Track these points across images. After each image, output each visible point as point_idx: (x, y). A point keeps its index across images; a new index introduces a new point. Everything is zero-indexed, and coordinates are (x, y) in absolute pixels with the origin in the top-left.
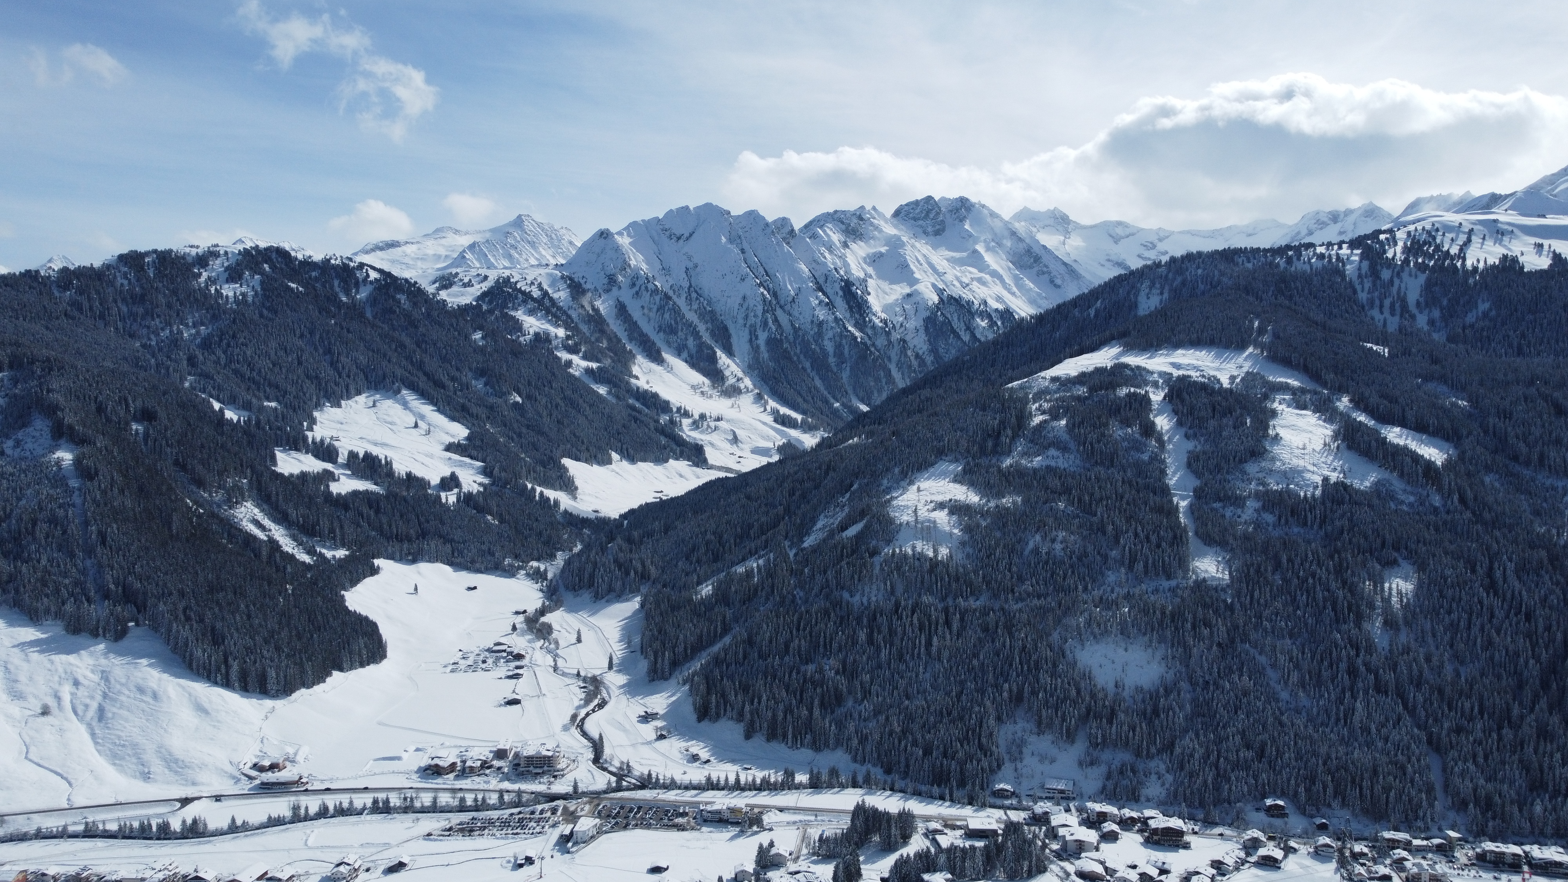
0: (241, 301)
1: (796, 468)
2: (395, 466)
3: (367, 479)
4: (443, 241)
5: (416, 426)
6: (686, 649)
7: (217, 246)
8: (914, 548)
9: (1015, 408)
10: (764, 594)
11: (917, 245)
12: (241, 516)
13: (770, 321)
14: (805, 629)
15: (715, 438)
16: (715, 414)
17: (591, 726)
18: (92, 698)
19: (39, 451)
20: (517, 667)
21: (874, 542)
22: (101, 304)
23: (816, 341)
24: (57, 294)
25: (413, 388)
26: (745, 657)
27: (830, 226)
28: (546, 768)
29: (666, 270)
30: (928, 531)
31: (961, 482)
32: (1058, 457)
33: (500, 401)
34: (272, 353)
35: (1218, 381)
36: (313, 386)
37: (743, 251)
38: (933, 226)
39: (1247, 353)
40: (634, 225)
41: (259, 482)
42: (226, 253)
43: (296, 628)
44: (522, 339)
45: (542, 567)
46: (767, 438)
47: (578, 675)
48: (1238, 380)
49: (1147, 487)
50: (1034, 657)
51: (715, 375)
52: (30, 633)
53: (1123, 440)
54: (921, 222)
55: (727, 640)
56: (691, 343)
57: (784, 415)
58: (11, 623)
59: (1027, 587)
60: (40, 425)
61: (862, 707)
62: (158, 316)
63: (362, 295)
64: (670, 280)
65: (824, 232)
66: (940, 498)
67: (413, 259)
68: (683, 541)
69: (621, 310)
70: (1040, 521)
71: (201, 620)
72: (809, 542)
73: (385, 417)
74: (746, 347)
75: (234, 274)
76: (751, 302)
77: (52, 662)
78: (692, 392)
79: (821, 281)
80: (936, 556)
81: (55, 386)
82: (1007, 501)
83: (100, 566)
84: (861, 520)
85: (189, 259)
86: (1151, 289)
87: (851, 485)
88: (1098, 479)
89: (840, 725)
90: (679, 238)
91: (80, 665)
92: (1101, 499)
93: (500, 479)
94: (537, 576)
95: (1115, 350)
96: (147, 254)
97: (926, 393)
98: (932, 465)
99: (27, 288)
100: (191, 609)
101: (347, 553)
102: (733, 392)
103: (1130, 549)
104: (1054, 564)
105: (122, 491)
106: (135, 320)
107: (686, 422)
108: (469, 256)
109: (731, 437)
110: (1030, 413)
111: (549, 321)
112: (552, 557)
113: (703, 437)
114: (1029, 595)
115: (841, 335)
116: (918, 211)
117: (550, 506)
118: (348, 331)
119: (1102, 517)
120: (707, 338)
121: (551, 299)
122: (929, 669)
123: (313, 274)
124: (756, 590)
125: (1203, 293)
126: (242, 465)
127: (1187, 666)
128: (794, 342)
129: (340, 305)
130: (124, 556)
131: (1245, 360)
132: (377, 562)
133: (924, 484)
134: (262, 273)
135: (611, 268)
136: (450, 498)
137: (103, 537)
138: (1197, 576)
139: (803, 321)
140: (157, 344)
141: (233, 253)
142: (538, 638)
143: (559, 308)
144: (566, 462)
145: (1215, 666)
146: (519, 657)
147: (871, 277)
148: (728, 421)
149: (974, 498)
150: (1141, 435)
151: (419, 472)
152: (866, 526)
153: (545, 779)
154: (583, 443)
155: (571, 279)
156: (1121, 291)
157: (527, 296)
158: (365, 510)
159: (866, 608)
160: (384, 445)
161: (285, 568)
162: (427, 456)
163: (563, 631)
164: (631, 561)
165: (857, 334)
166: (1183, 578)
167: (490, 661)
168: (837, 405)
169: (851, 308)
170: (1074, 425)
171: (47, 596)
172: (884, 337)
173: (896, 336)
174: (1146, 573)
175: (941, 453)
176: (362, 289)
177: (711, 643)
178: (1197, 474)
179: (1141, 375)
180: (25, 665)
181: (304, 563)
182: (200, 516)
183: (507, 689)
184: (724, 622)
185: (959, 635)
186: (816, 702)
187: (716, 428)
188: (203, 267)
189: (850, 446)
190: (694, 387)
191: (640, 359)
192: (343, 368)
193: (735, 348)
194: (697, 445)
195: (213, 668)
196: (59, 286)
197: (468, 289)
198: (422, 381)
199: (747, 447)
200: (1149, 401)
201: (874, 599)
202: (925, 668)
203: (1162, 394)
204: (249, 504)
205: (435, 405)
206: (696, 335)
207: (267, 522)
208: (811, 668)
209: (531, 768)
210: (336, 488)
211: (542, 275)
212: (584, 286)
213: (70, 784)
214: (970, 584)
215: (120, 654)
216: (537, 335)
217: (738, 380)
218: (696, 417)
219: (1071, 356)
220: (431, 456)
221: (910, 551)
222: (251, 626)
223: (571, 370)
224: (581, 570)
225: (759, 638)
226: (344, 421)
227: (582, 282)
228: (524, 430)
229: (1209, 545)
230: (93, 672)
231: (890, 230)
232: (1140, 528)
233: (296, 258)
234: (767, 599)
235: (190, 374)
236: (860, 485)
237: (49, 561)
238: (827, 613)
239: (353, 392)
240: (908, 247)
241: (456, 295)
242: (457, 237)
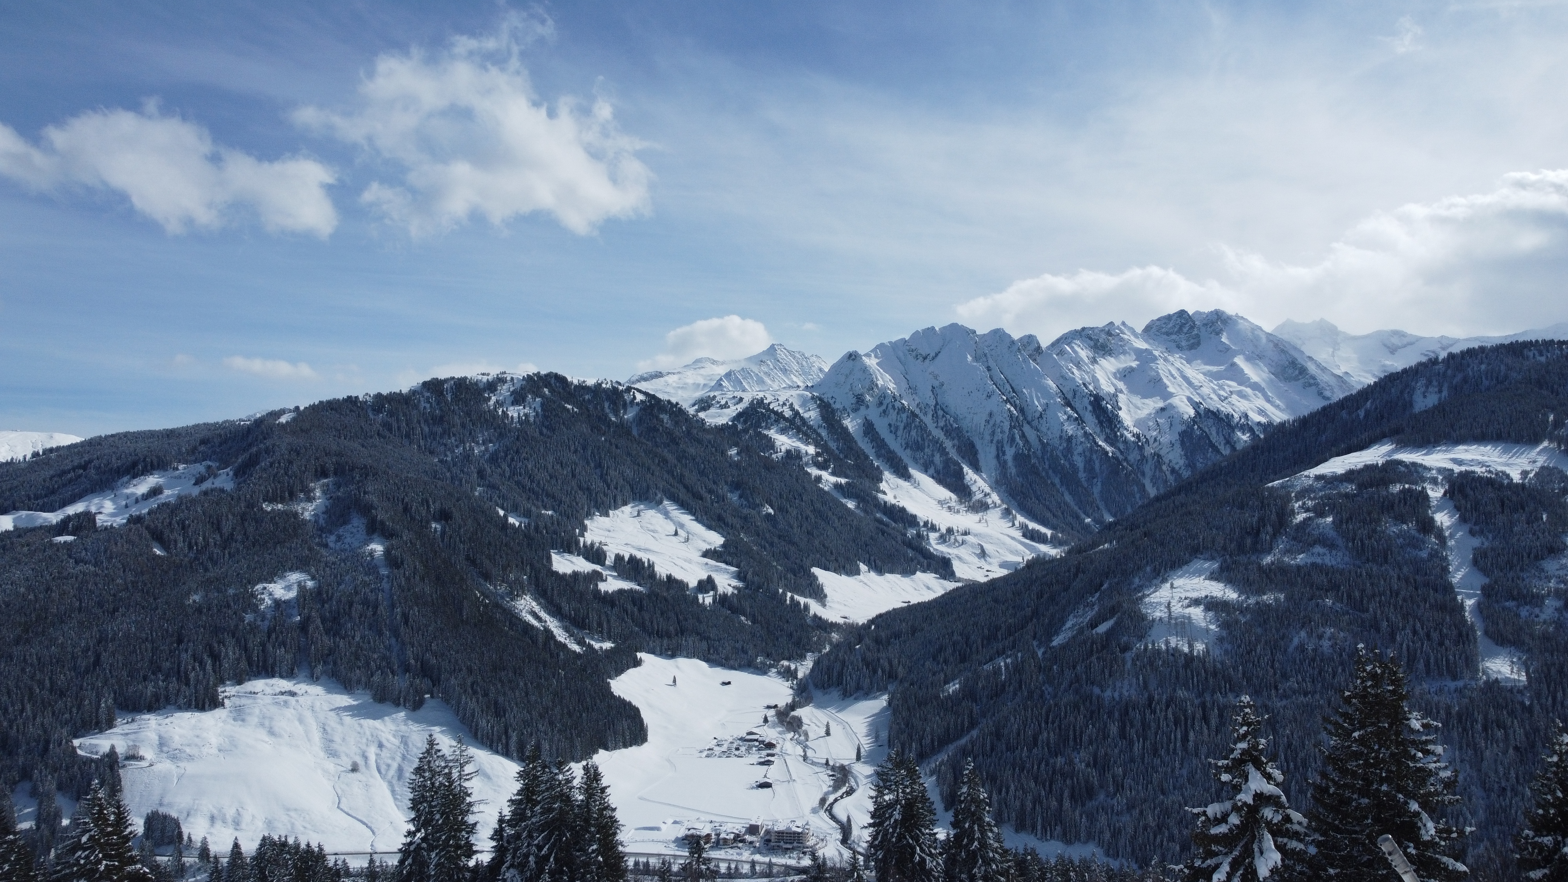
0: (524, 422)
1: (1044, 573)
2: (657, 569)
3: (631, 580)
4: (702, 371)
5: (676, 534)
6: (932, 741)
7: (505, 373)
8: (1167, 643)
9: (1276, 505)
10: (1011, 688)
11: (1171, 358)
12: (521, 607)
13: (1017, 437)
14: (1053, 723)
15: (962, 551)
16: (962, 529)
17: (840, 811)
18: (393, 759)
19: (356, 544)
20: (768, 755)
21: (1125, 638)
22: (407, 425)
23: (1065, 457)
24: (372, 416)
25: (674, 499)
26: (992, 749)
27: (1078, 342)
28: (795, 844)
29: (912, 389)
30: (1183, 626)
31: (1217, 579)
32: (1325, 554)
33: (753, 512)
34: (550, 467)
35: (1508, 476)
36: (585, 497)
37: (989, 369)
38: (1188, 340)
39: (1541, 447)
40: (881, 346)
41: (537, 579)
42: (512, 379)
43: (568, 708)
44: (774, 456)
45: (793, 667)
46: (1016, 553)
47: (827, 763)
48: (1531, 475)
49: (1427, 585)
50: (1302, 755)
51: (962, 490)
52: (344, 700)
53: (1398, 537)
54: (1174, 337)
55: (974, 733)
56: (937, 459)
57: (1033, 530)
58: (329, 691)
59: (1292, 683)
60: (358, 523)
61: (1115, 802)
62: (454, 435)
63: (629, 415)
64: (916, 398)
65: (1072, 348)
66: (1195, 595)
67: (674, 388)
68: (930, 642)
69: (869, 428)
70: (1305, 617)
71: (486, 695)
72: (1057, 641)
73: (649, 526)
74: (994, 462)
75: (518, 398)
76: (998, 419)
77: (361, 726)
78: (939, 507)
79: (1070, 396)
80: (1191, 651)
81: (370, 489)
82: (1268, 598)
83: (403, 644)
84: (1111, 618)
85: (481, 385)
86: (1427, 387)
87: (1102, 585)
88: (1370, 576)
89: (1092, 818)
90: (925, 358)
91: (384, 729)
92: (1374, 595)
93: (753, 583)
94: (789, 674)
95: (1386, 448)
96: (446, 381)
97: (1181, 498)
98: (1187, 563)
99: (348, 412)
100: (478, 684)
101: (613, 645)
102: (982, 507)
103: (1408, 646)
104: (1322, 660)
105: (422, 579)
106: (435, 439)
107: (933, 536)
108: (725, 383)
109: (979, 551)
110: (1293, 511)
111: (800, 439)
112: (802, 657)
113: (950, 551)
114: (1294, 692)
115: (1091, 450)
116: (1171, 325)
117: (800, 611)
118: (617, 447)
119: (1375, 613)
120: (953, 454)
121: (802, 419)
122: (1186, 764)
123: (587, 397)
124: (1003, 686)
125: (1488, 389)
126: (522, 563)
127: (1479, 770)
128: (1043, 458)
129: (609, 423)
130: (423, 635)
131: (1539, 453)
132: (639, 655)
133: (1178, 582)
134: (543, 396)
135: (859, 388)
136: (707, 599)
137: (406, 618)
138: (1488, 675)
139: (1051, 436)
140: (452, 459)
141: (518, 379)
142: (789, 730)
143: (810, 427)
144: (816, 571)
145: (1512, 772)
146: (770, 746)
147: (1121, 392)
148: (975, 535)
149: (1232, 595)
150: (1419, 531)
151: (678, 575)
152: (1116, 623)
153: (795, 854)
154: (832, 553)
155: (821, 399)
156: (1393, 390)
157: (780, 416)
158: (629, 607)
159: (1118, 703)
160: (646, 550)
161: (558, 655)
162: (685, 561)
163: (813, 725)
164: (878, 660)
165: (1108, 449)
166: (1472, 678)
167: (743, 749)
168: (1088, 520)
169: (1101, 423)
170: (1341, 522)
171: (359, 668)
172: (1136, 452)
173: (1149, 450)
174: (1428, 672)
175: (1196, 552)
176: (629, 409)
177: (959, 737)
178: (1485, 571)
179: (1417, 472)
180: (339, 727)
181: (575, 652)
182: (486, 606)
183: (759, 774)
184: (971, 715)
185: (1217, 732)
186: (1066, 794)
187: (963, 542)
188: (492, 392)
189: (1101, 551)
190: (940, 502)
191: (887, 475)
192: (611, 480)
193: (982, 464)
194: (944, 558)
195: (495, 738)
196: (374, 410)
197: (725, 410)
198: (682, 494)
199: (995, 562)
200: (1427, 497)
201: (1126, 694)
202: (1182, 764)
203: (1442, 491)
204: (528, 598)
205: (693, 514)
206: (943, 451)
207: (543, 614)
208: (1060, 761)
209: (782, 844)
210: (603, 587)
211: (794, 397)
212: (833, 406)
213: (374, 833)
214: (1229, 680)
215: (417, 721)
216: (788, 452)
217: (985, 495)
218: (944, 531)
219: (1338, 455)
220: (689, 561)
221: (1163, 647)
222: (528, 702)
223: (820, 485)
224: (829, 669)
225: (1006, 732)
226: (612, 529)
227: (831, 402)
228: (776, 540)
229: (1502, 645)
230: (394, 736)
231: (1141, 344)
232: (1418, 625)
233: (572, 383)
234: (1015, 694)
235: (479, 486)
236: (1110, 584)
237: (361, 638)
238: (1076, 707)
239: (620, 503)
240: (1161, 361)
241: (713, 417)
242: (714, 367)
